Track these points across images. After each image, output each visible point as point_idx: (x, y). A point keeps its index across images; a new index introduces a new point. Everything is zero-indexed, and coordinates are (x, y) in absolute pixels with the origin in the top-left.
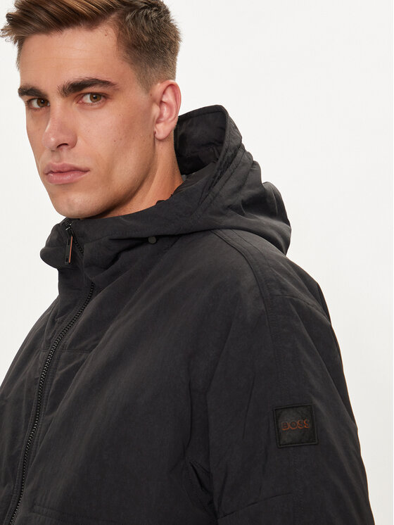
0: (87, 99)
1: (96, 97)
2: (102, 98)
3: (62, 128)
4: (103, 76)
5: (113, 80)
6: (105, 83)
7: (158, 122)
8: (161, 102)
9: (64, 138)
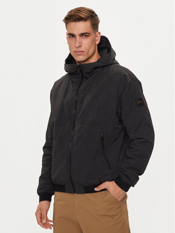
0: (84, 36)
1: (85, 36)
2: (87, 36)
3: (80, 43)
4: (88, 32)
5: (90, 33)
6: (88, 33)
7: (97, 41)
8: (97, 36)
9: (80, 45)
